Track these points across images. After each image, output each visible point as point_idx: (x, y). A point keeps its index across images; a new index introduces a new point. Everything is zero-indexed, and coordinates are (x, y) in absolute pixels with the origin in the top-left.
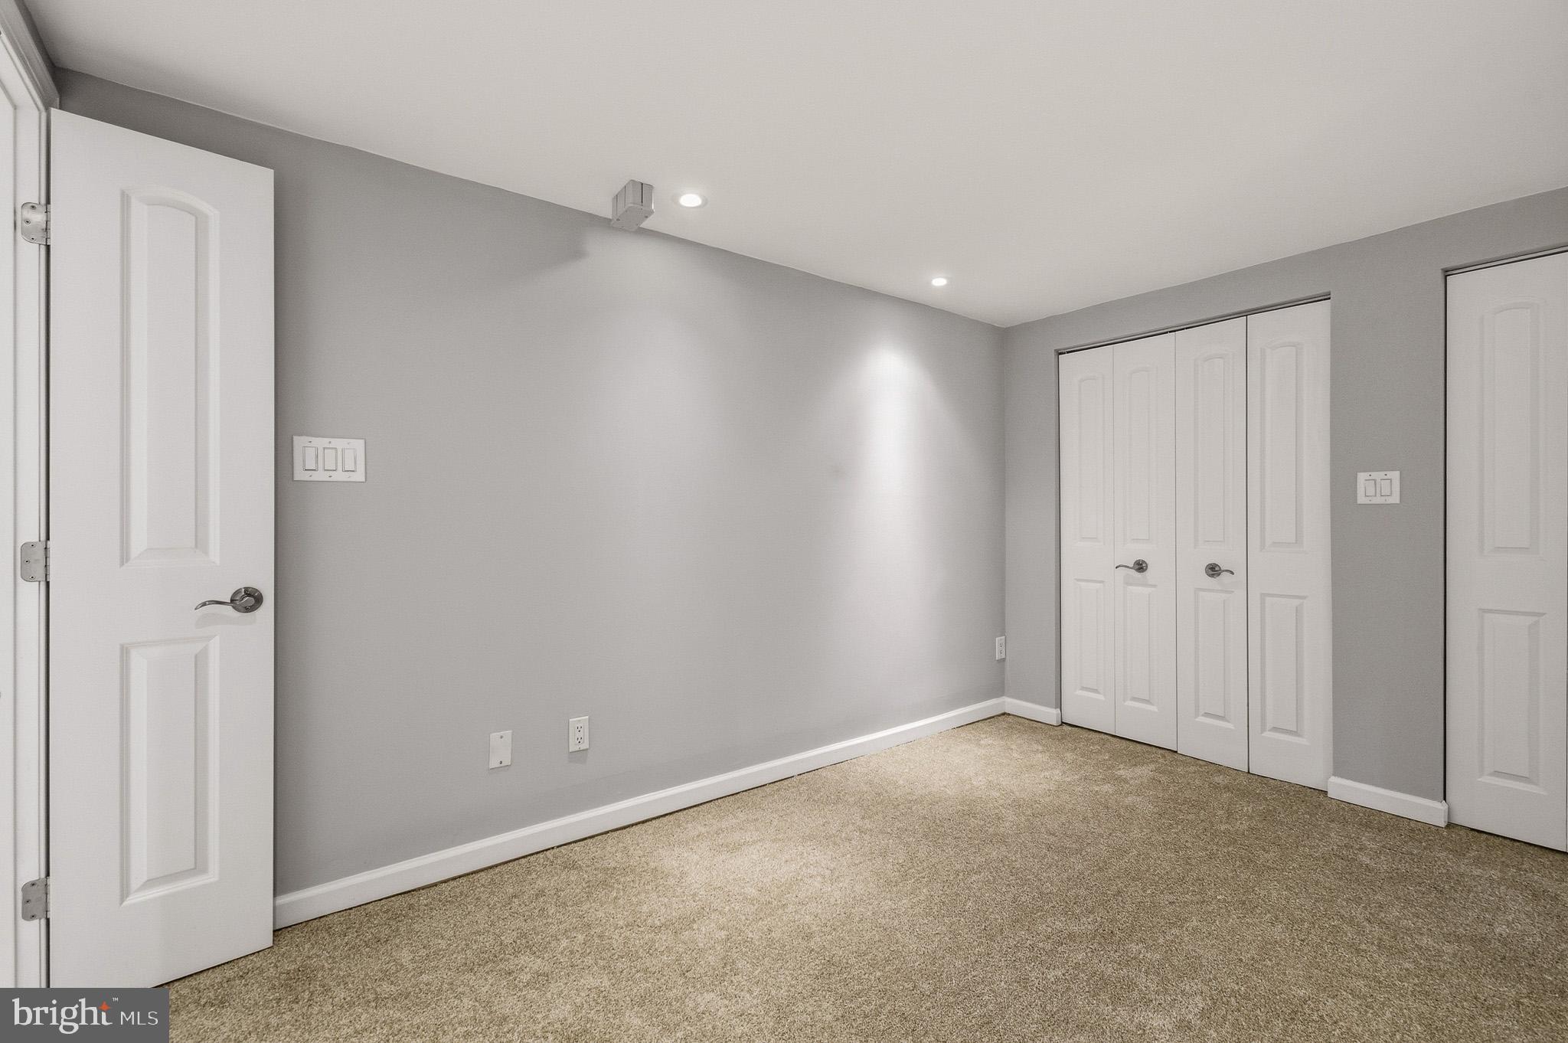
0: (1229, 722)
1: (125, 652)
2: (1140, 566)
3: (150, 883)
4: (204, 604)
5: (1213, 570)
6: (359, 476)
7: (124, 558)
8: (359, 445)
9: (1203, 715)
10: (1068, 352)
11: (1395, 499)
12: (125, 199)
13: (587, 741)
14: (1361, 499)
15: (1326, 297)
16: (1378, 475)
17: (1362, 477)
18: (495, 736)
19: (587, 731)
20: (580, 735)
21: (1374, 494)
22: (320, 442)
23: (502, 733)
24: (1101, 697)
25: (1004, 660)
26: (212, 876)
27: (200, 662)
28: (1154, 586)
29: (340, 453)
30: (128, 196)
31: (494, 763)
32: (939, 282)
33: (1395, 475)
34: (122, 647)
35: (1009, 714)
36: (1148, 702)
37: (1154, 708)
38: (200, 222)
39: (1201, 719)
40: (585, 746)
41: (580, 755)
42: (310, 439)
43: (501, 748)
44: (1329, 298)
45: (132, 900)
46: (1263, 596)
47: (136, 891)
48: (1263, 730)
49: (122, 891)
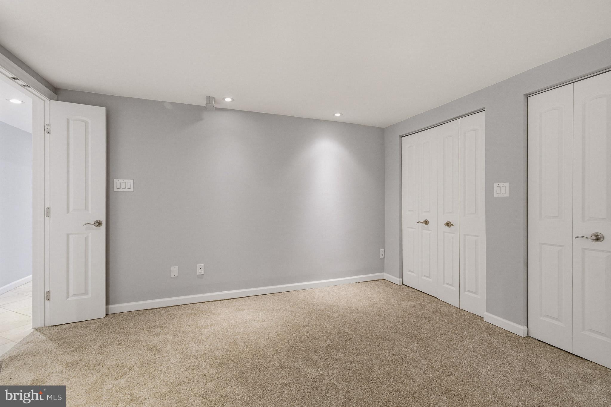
0: (453, 287)
1: (68, 236)
2: (426, 222)
3: (74, 295)
4: (85, 224)
5: (448, 224)
6: (132, 190)
7: (68, 211)
8: (132, 181)
9: (446, 284)
10: (405, 136)
11: (507, 195)
12: (68, 120)
13: (203, 272)
14: (496, 195)
15: (483, 110)
16: (501, 184)
17: (496, 185)
18: (173, 268)
19: (203, 268)
20: (201, 270)
21: (499, 193)
22: (121, 181)
23: (175, 267)
24: (414, 275)
25: (384, 258)
26: (89, 296)
27: (86, 239)
28: (431, 230)
29: (126, 183)
30: (69, 120)
31: (172, 275)
32: (338, 115)
33: (507, 184)
34: (67, 234)
35: (386, 280)
36: (429, 277)
37: (431, 280)
38: (86, 123)
39: (445, 285)
40: (202, 273)
41: (201, 276)
42: (119, 180)
43: (175, 271)
44: (485, 110)
45: (69, 299)
46: (465, 235)
47: (71, 297)
48: (465, 291)
49: (67, 296)
